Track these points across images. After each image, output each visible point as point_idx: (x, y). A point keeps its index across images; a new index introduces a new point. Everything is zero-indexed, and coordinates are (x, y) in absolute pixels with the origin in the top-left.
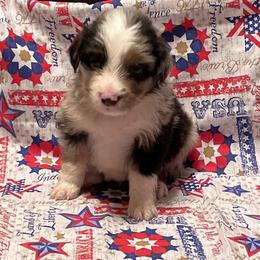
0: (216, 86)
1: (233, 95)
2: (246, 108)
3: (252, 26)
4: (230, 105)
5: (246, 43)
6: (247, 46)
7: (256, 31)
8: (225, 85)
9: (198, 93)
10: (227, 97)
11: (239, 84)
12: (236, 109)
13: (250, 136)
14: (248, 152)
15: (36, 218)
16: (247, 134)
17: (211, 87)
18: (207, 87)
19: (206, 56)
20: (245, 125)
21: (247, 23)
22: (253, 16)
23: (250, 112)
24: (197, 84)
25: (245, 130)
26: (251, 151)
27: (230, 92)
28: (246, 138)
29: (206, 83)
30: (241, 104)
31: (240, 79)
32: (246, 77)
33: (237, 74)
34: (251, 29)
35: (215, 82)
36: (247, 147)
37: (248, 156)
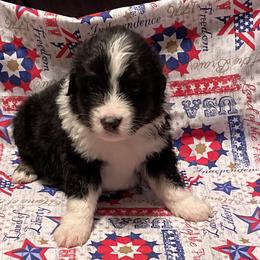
0: (207, 85)
1: (224, 94)
2: (237, 107)
3: (243, 24)
4: (221, 104)
5: (237, 41)
6: (238, 45)
7: (247, 30)
8: (216, 84)
9: (189, 92)
10: (218, 96)
11: (229, 83)
12: (227, 108)
13: (242, 133)
14: (240, 149)
15: (23, 220)
16: (238, 131)
17: (202, 87)
18: (197, 86)
19: (196, 55)
20: (237, 124)
21: (237, 21)
22: (244, 14)
23: (241, 110)
24: (187, 83)
25: (237, 127)
26: (243, 148)
27: (221, 91)
28: (238, 135)
29: (197, 83)
30: (232, 103)
31: (230, 78)
32: (237, 76)
33: (228, 73)
34: (242, 28)
35: (206, 81)
36: (238, 144)
37: (240, 152)
